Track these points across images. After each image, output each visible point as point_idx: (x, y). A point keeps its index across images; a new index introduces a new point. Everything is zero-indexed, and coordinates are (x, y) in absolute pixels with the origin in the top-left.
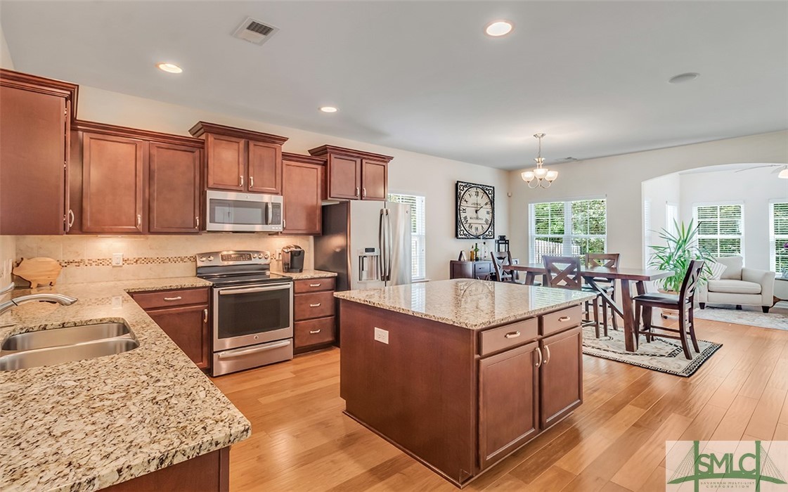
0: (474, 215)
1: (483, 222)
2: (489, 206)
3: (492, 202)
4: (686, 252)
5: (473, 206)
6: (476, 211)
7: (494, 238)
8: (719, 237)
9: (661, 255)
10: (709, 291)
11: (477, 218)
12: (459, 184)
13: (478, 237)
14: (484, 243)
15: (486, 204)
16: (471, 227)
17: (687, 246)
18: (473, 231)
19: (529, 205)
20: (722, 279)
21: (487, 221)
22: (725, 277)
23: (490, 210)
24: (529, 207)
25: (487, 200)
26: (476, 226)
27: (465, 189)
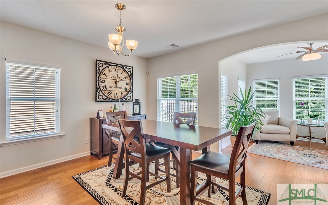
0: (114, 85)
1: (123, 90)
2: (128, 80)
3: (131, 77)
4: (247, 109)
5: (113, 78)
6: (116, 83)
7: (132, 101)
8: (266, 99)
9: (232, 111)
10: (261, 133)
11: (116, 87)
12: (98, 62)
13: (117, 100)
14: (123, 104)
15: (126, 78)
16: (110, 93)
17: (248, 105)
18: (113, 96)
19: (157, 79)
20: (268, 124)
21: (126, 89)
22: (269, 123)
23: (129, 82)
24: (157, 81)
25: (126, 75)
26: (116, 92)
27: (104, 66)
